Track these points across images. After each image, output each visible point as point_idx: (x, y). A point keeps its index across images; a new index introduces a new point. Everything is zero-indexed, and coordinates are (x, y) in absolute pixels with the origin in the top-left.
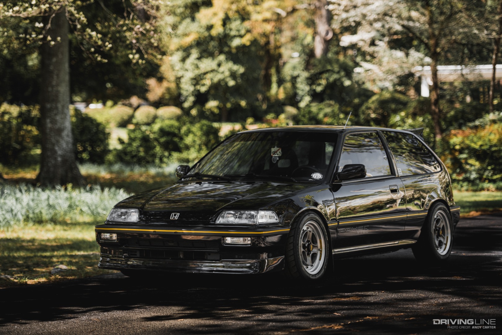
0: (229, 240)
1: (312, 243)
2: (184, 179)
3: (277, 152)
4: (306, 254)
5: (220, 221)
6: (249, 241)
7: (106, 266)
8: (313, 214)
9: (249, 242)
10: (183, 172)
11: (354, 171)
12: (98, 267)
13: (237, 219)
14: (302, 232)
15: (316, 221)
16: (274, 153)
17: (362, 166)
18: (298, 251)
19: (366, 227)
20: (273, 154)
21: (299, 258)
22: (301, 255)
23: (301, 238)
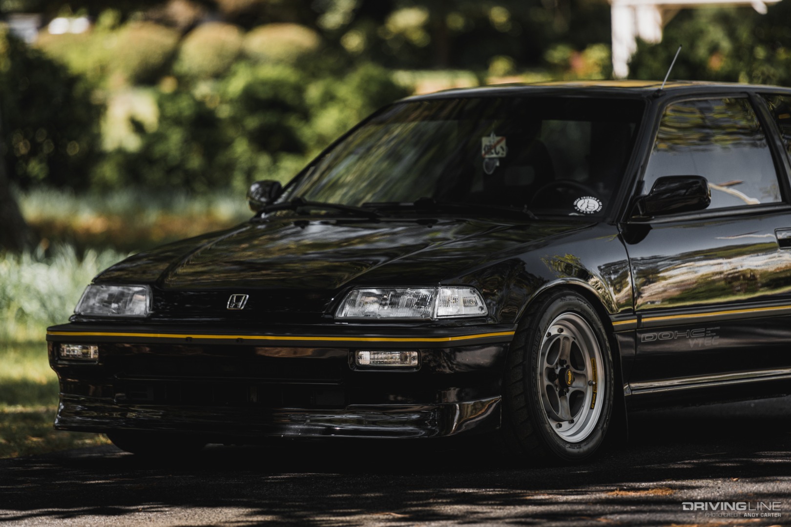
0: (366, 357)
1: (571, 368)
2: (266, 213)
3: (495, 147)
4: (557, 393)
5: (348, 311)
6: (414, 358)
7: (74, 425)
8: (573, 297)
9: (416, 362)
10: (265, 197)
11: (684, 191)
12: (54, 426)
13: (386, 308)
14: (545, 338)
15: (582, 314)
16: (490, 149)
17: (700, 181)
18: (536, 385)
19: (712, 331)
20: (487, 153)
21: (538, 402)
22: (543, 395)
23: (543, 354)
